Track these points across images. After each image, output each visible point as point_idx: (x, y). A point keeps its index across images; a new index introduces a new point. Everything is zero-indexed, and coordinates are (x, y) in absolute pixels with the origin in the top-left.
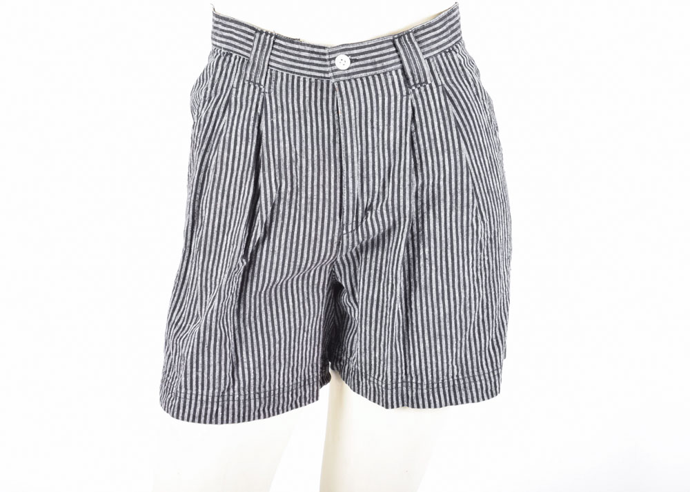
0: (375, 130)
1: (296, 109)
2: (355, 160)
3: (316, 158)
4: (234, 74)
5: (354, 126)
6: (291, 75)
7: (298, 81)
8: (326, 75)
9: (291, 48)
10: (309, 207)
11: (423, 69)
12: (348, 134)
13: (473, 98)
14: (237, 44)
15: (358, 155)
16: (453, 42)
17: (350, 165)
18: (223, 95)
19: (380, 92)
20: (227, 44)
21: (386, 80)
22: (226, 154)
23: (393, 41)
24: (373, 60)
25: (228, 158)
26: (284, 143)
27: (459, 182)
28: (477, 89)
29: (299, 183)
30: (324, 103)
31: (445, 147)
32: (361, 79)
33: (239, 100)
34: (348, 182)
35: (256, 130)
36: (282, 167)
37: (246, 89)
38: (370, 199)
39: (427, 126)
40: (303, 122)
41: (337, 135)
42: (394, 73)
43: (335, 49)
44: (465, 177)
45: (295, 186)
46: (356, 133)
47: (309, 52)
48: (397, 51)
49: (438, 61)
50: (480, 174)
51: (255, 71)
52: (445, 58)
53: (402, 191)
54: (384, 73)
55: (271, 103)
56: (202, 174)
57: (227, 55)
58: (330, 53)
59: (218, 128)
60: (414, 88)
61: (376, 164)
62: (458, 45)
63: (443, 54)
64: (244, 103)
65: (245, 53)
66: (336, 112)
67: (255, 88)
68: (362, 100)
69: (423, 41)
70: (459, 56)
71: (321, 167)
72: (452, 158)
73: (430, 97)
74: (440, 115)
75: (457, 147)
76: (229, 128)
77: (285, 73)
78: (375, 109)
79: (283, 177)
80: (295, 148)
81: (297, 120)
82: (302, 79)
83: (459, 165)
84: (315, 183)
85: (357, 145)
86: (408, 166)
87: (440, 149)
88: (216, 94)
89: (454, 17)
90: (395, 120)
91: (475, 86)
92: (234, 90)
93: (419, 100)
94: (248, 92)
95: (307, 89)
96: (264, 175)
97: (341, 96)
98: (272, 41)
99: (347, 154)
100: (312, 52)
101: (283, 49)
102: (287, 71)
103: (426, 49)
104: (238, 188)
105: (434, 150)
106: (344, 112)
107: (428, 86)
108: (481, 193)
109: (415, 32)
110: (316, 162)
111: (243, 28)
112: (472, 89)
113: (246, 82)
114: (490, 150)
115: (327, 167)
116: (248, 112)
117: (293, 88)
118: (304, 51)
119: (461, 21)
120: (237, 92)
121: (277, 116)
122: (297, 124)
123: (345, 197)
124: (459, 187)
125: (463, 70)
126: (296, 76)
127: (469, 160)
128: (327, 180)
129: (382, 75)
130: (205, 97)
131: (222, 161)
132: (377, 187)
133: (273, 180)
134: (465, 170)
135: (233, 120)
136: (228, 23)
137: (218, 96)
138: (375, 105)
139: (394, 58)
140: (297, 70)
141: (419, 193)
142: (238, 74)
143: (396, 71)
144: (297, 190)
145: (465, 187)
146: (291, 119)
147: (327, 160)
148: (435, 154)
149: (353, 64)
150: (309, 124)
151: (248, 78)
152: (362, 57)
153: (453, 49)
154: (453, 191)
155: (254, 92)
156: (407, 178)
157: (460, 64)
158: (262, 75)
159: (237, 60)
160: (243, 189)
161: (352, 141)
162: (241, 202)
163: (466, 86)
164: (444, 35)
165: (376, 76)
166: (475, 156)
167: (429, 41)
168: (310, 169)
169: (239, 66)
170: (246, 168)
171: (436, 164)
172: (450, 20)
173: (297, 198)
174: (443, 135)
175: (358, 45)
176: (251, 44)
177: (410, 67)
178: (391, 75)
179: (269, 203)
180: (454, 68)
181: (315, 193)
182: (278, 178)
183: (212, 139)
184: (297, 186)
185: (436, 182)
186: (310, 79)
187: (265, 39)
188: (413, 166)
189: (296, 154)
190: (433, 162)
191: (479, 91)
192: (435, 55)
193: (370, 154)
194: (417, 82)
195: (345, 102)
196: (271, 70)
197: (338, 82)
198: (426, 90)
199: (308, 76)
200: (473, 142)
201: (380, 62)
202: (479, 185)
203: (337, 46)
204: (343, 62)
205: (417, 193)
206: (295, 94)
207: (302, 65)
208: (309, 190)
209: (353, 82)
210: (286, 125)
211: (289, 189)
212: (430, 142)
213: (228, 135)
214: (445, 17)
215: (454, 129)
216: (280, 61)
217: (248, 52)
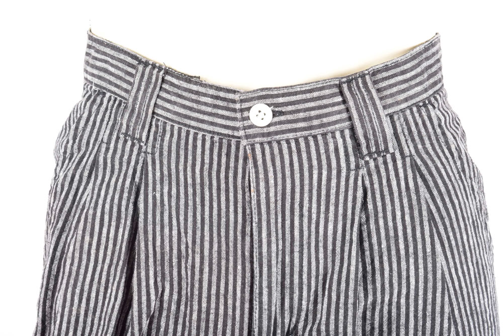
0: (306, 220)
1: (190, 181)
2: (274, 262)
3: (215, 255)
4: (105, 122)
5: (273, 212)
6: (184, 129)
7: (195, 139)
8: (236, 134)
9: (186, 90)
10: (203, 325)
11: (383, 131)
12: (264, 224)
13: (457, 176)
14: (112, 79)
15: (277, 254)
16: (431, 92)
17: (265, 269)
18: (88, 152)
19: (315, 163)
20: (100, 78)
21: (326, 144)
22: (87, 238)
23: (339, 86)
24: (307, 114)
25: (90, 245)
26: (171, 230)
27: (430, 301)
28: (462, 164)
29: (189, 289)
30: (231, 175)
31: (411, 250)
32: (288, 141)
33: (109, 161)
34: (261, 294)
35: (131, 206)
36: (167, 264)
37: (120, 146)
38: (294, 320)
39: (385, 217)
40: (198, 200)
41: (248, 223)
42: (338, 135)
43: (250, 95)
44: (439, 295)
45: (184, 292)
46: (276, 222)
47: (212, 97)
48: (344, 102)
49: (406, 120)
50: (461, 288)
51: (133, 120)
52: (417, 115)
53: (342, 311)
54: (322, 135)
55: (154, 169)
56: (56, 262)
57: (98, 95)
58: (242, 101)
59: (81, 198)
60: (367, 158)
61: (305, 269)
62: (438, 97)
63: (415, 109)
64: (117, 167)
65: (123, 94)
66: (247, 190)
67: (133, 145)
68: (288, 173)
69: (385, 88)
70: (438, 113)
71: (223, 268)
72: (421, 266)
73: (392, 173)
74: (405, 201)
75: (429, 250)
76: (94, 201)
77: (176, 127)
78: (306, 188)
79: (168, 278)
80: (186, 237)
81: (190, 197)
82: (200, 136)
83: (430, 276)
84: (214, 291)
85: (277, 240)
86: (352, 276)
87: (403, 252)
88: (79, 149)
89: (434, 54)
90: (337, 206)
91: (460, 158)
92: (104, 146)
93: (375, 177)
94: (123, 151)
95: (207, 152)
96: (139, 274)
97: (256, 166)
98: (160, 77)
99: (261, 254)
100: (217, 98)
101: (176, 90)
102: (179, 123)
103: (390, 101)
104: (102, 289)
105: (393, 252)
106: (258, 191)
107: (389, 156)
108: (461, 317)
109: (374, 74)
110: (215, 261)
111: (122, 56)
112: (455, 163)
113: (122, 136)
114: (477, 252)
115: (231, 270)
116: (121, 180)
117: (186, 149)
118: (205, 95)
119: (442, 60)
120: (107, 149)
121: (162, 189)
122: (190, 203)
123: (256, 315)
124: (429, 308)
125: (444, 134)
126: (192, 131)
127: (446, 269)
128: (231, 288)
129: (320, 138)
130: (65, 152)
131: (82, 247)
132: (304, 303)
133: (152, 282)
134: (439, 285)
135: (100, 190)
136: (102, 48)
137: (82, 153)
138: (306, 182)
139: (340, 112)
140: (193, 123)
141: (369, 314)
142: (111, 123)
143: (342, 132)
144: (187, 298)
145: (438, 309)
146: (182, 195)
147: (231, 259)
148: (394, 259)
149: (277, 119)
150: (207, 203)
151: (123, 130)
152: (290, 108)
153: (430, 102)
154: (420, 314)
155: (131, 151)
156: (351, 294)
157: (440, 126)
158: (143, 127)
159: (111, 102)
160: (109, 291)
161: (269, 235)
162: (105, 309)
163: (447, 158)
164: (418, 80)
165: (310, 139)
166: (455, 263)
167: (395, 89)
168: (206, 269)
169: (114, 111)
170: (115, 261)
171: (395, 274)
172: (427, 59)
173: (186, 310)
174: (409, 231)
175: (286, 91)
176: (131, 80)
177: (363, 127)
178: (334, 137)
179: (144, 316)
180: (431, 130)
181: (213, 305)
182: (159, 279)
183: (72, 214)
184: (187, 293)
185: (395, 299)
186: (212, 138)
187: (151, 74)
188: (360, 275)
189: (187, 247)
190: (391, 270)
191: (466, 166)
192: (403, 111)
193: (296, 255)
194: (373, 149)
195: (261, 176)
196: (158, 120)
197: (253, 145)
198: (385, 163)
199: (210, 132)
200: (453, 243)
201: (319, 117)
202: (459, 304)
203: (254, 91)
204: (261, 115)
205: (364, 313)
206: (190, 157)
207: (201, 116)
208: (204, 300)
209: (275, 145)
210: (173, 204)
211: (175, 297)
212: (388, 241)
213: (91, 212)
214: (420, 54)
215: (426, 224)
216: (170, 108)
217: (126, 91)
